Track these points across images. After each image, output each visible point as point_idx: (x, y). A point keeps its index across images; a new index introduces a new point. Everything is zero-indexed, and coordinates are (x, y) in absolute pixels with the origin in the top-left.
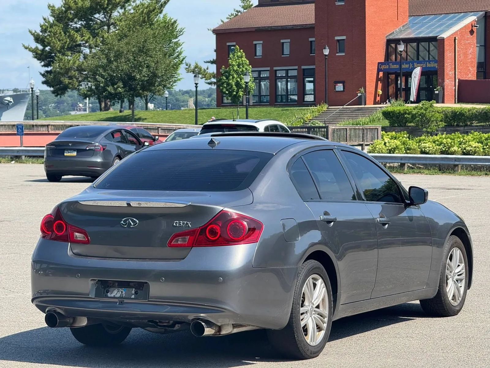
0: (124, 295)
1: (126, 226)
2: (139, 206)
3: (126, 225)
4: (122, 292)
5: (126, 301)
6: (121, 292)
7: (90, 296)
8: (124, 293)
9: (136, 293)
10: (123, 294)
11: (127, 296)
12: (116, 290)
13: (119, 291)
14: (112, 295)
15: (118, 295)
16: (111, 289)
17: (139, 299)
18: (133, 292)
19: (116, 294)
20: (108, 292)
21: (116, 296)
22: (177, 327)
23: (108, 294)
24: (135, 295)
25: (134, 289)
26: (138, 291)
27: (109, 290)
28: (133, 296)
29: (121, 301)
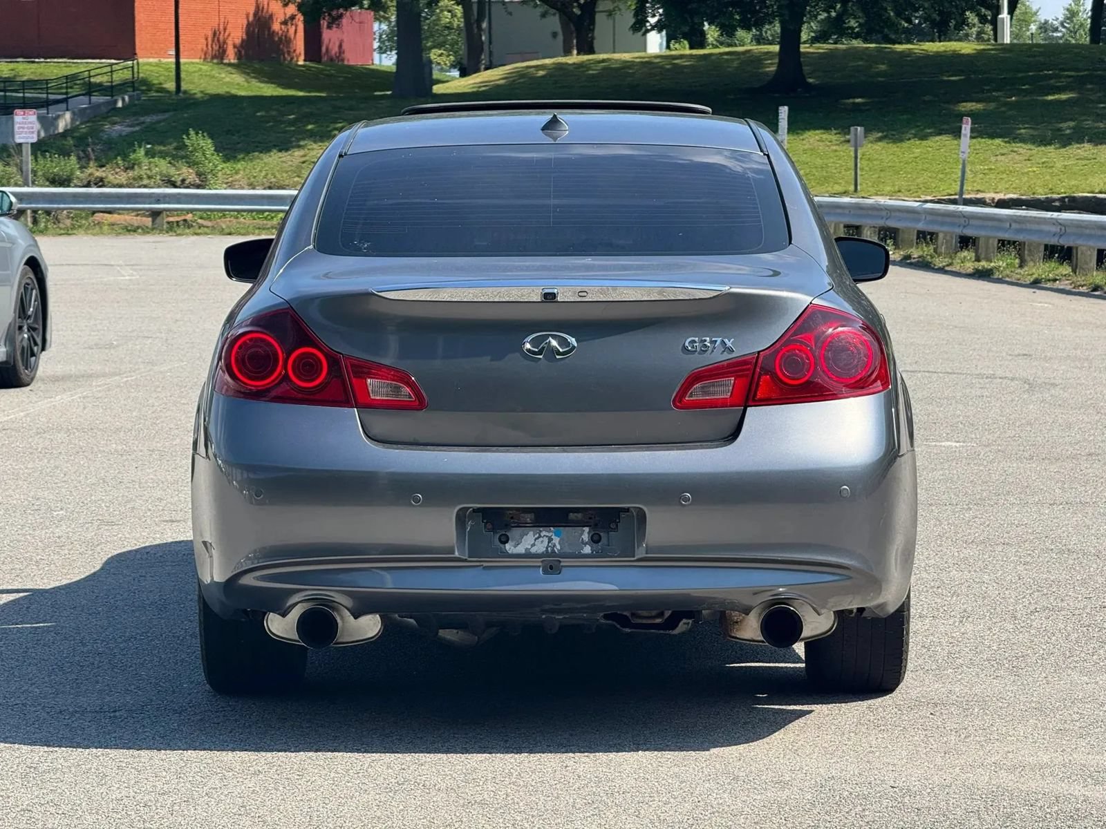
0: (558, 547)
1: (541, 357)
2: (580, 299)
3: (540, 353)
4: (550, 540)
5: (565, 562)
6: (546, 540)
7: (457, 554)
8: (556, 540)
9: (595, 540)
10: (555, 546)
11: (567, 550)
12: (531, 533)
13: (540, 537)
14: (520, 549)
15: (540, 547)
16: (514, 533)
17: (611, 557)
18: (586, 537)
19: (533, 545)
20: (507, 542)
21: (533, 550)
22: (683, 626)
23: (508, 546)
24: (594, 545)
25: (587, 529)
26: (601, 534)
27: (508, 534)
28: (587, 550)
29: (552, 565)
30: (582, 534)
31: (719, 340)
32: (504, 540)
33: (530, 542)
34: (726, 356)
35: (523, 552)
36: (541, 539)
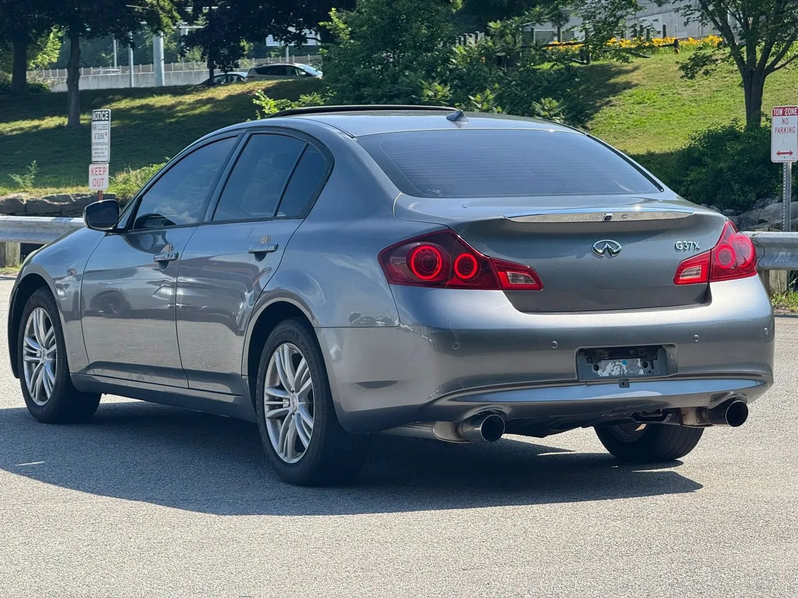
0: (626, 371)
1: (603, 255)
2: (625, 220)
3: (603, 253)
4: (621, 367)
5: (630, 380)
6: (619, 367)
7: (576, 378)
8: (624, 367)
9: (645, 366)
10: (624, 370)
11: (631, 373)
12: (610, 364)
13: (615, 365)
14: (606, 374)
15: (616, 372)
16: (602, 364)
18: (639, 364)
19: (612, 371)
21: (613, 373)
23: (599, 372)
24: (644, 369)
25: (639, 360)
26: (648, 362)
27: (599, 365)
28: (642, 372)
29: (624, 382)
30: (637, 363)
31: (692, 242)
32: (597, 369)
33: (611, 368)
34: (696, 252)
35: (608, 375)
36: (616, 367)
